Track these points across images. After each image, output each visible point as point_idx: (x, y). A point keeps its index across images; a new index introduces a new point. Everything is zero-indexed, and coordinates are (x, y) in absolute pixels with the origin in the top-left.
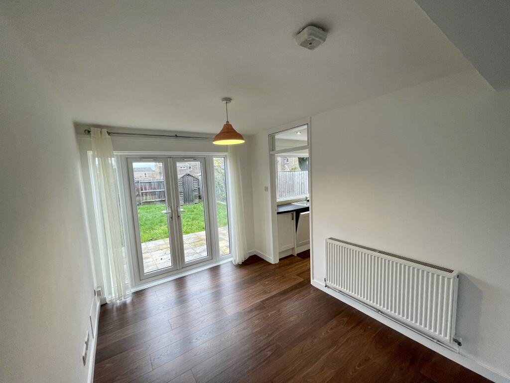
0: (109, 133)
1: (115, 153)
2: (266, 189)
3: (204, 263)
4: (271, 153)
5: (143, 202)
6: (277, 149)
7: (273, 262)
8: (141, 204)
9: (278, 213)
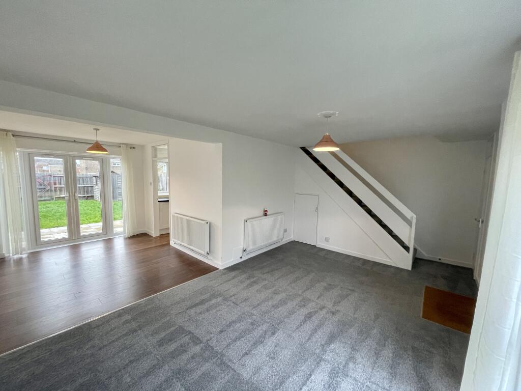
0: (13, 135)
1: (18, 149)
2: (151, 183)
3: (98, 237)
4: (154, 159)
5: (56, 198)
6: (159, 156)
7: (154, 236)
8: (53, 199)
9: (159, 201)
